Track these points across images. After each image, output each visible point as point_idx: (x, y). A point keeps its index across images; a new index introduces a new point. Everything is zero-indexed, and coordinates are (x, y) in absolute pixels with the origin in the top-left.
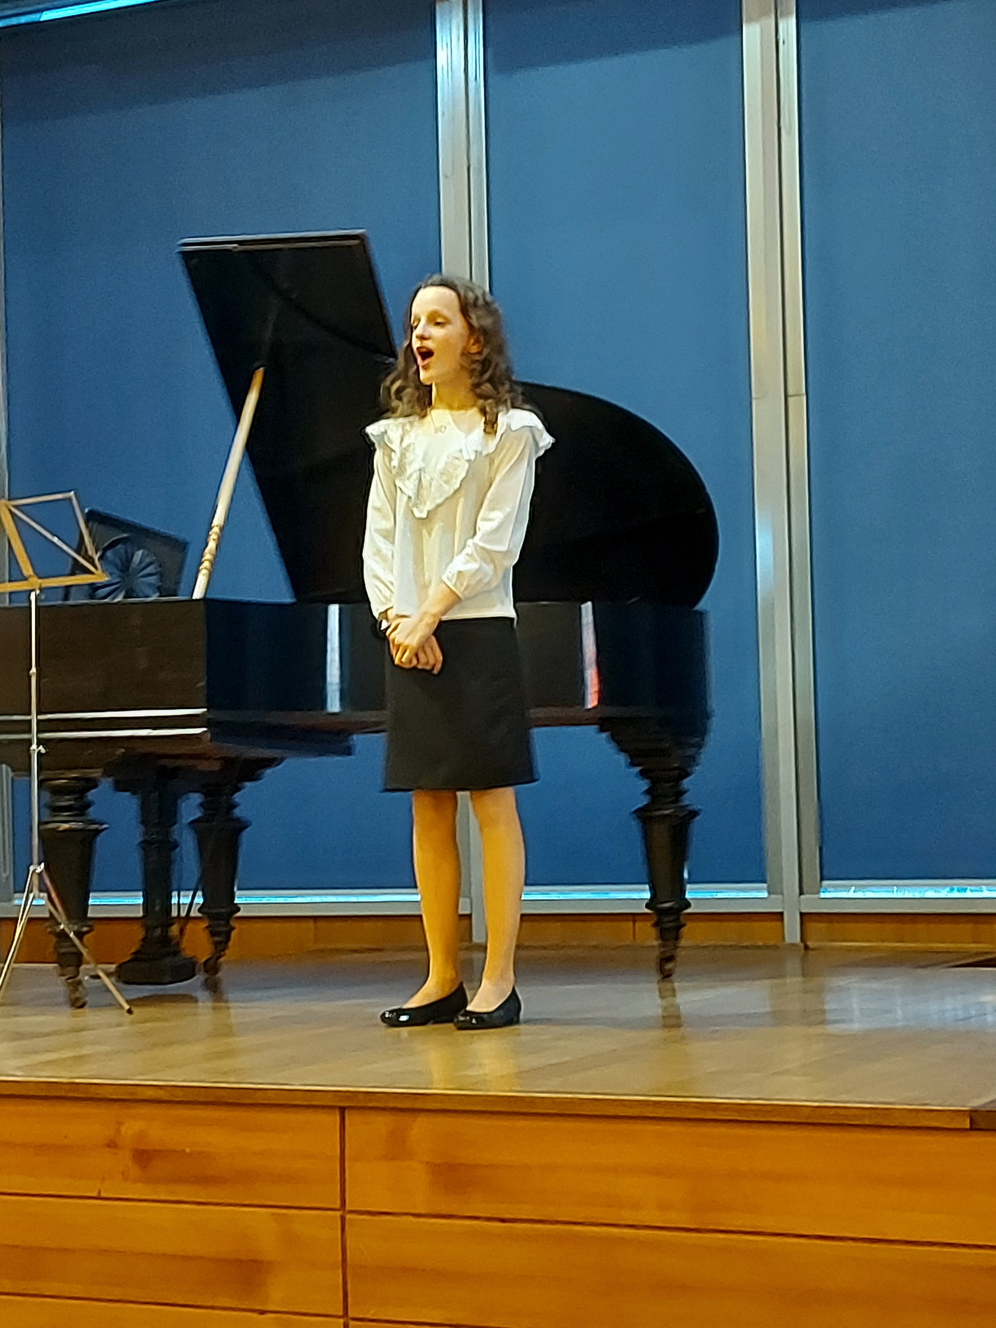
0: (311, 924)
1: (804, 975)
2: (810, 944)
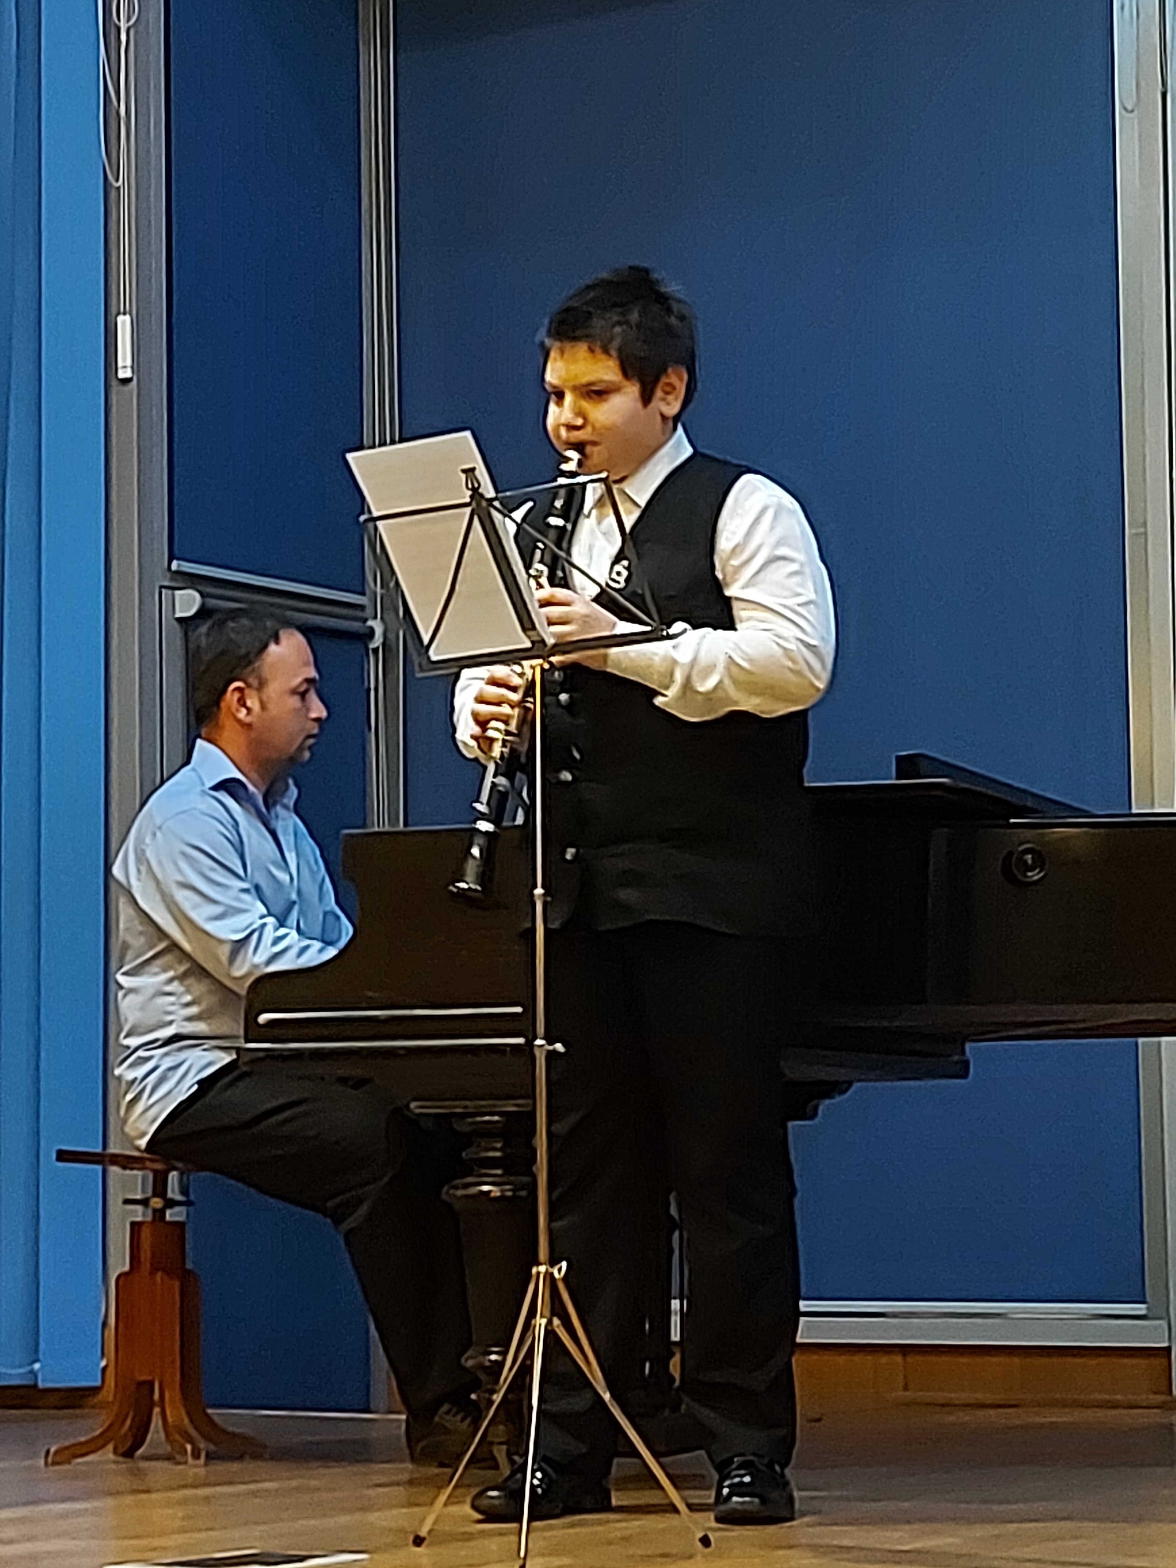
0: (899, 1359)
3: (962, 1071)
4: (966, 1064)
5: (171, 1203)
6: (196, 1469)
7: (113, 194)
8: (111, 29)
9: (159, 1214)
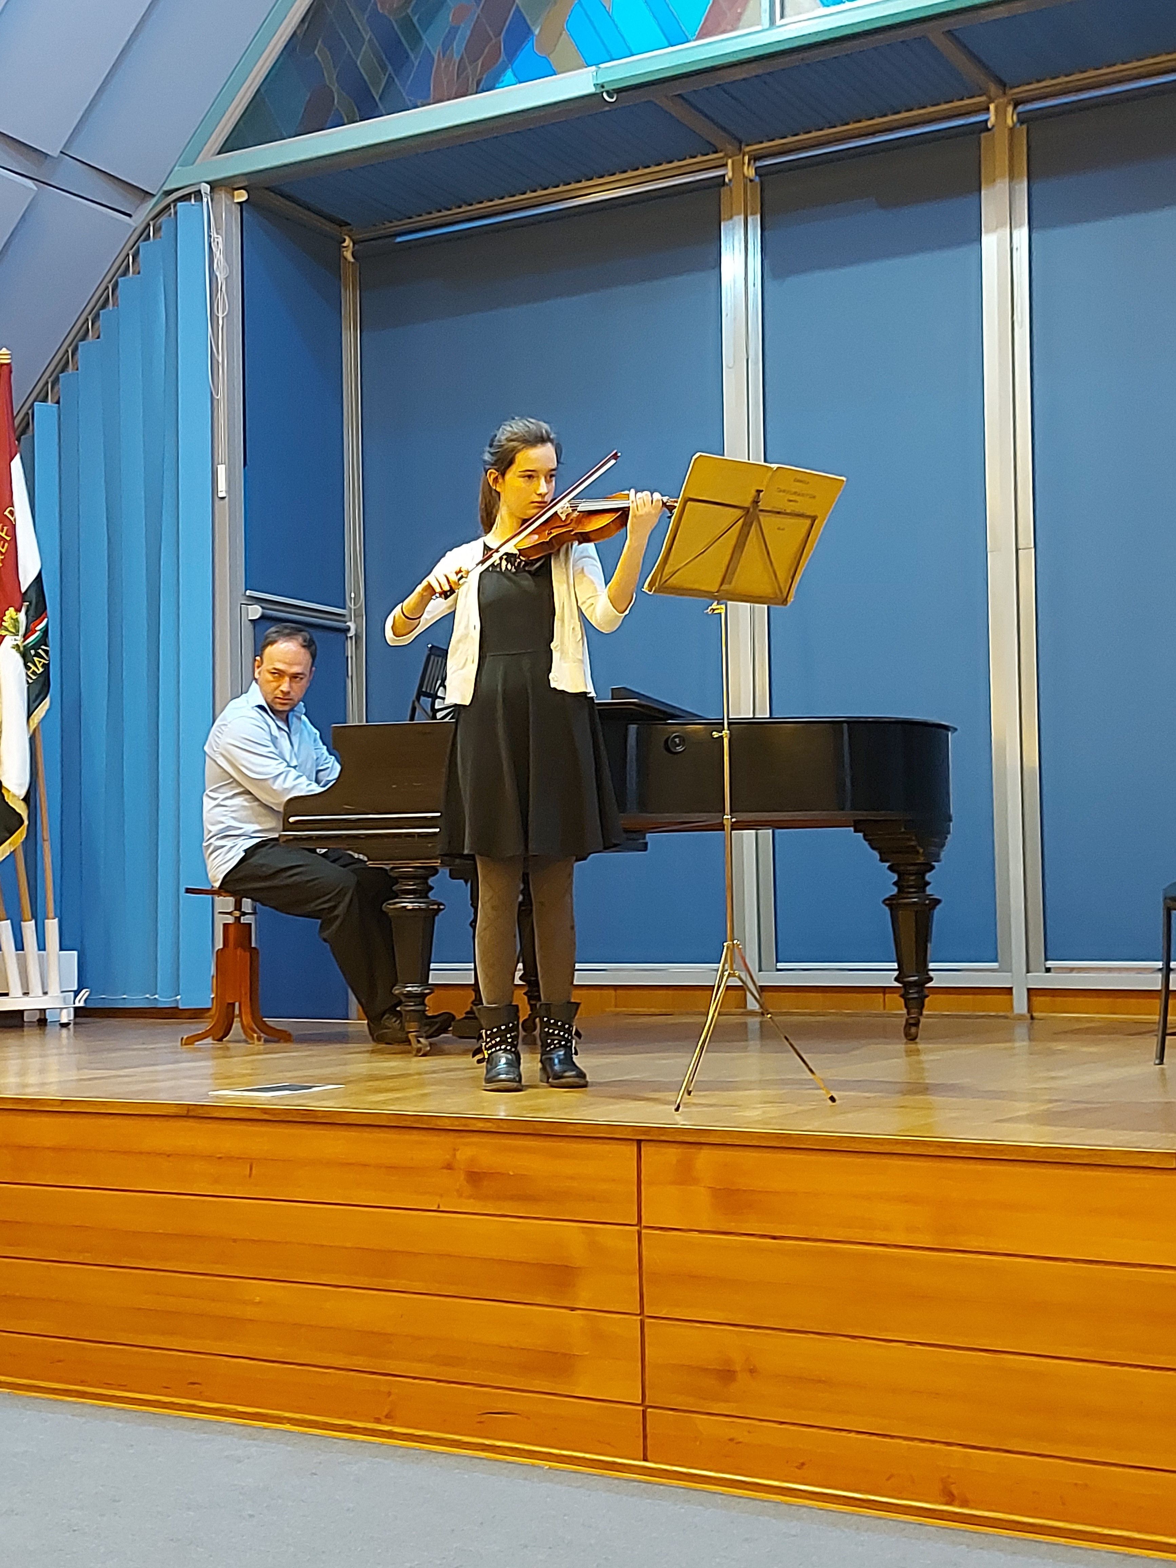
0: (612, 992)
1: (1030, 1040)
2: (1035, 1014)
3: (645, 847)
4: (646, 844)
5: (244, 914)
6: (259, 1046)
7: (215, 403)
8: (214, 317)
9: (238, 919)
